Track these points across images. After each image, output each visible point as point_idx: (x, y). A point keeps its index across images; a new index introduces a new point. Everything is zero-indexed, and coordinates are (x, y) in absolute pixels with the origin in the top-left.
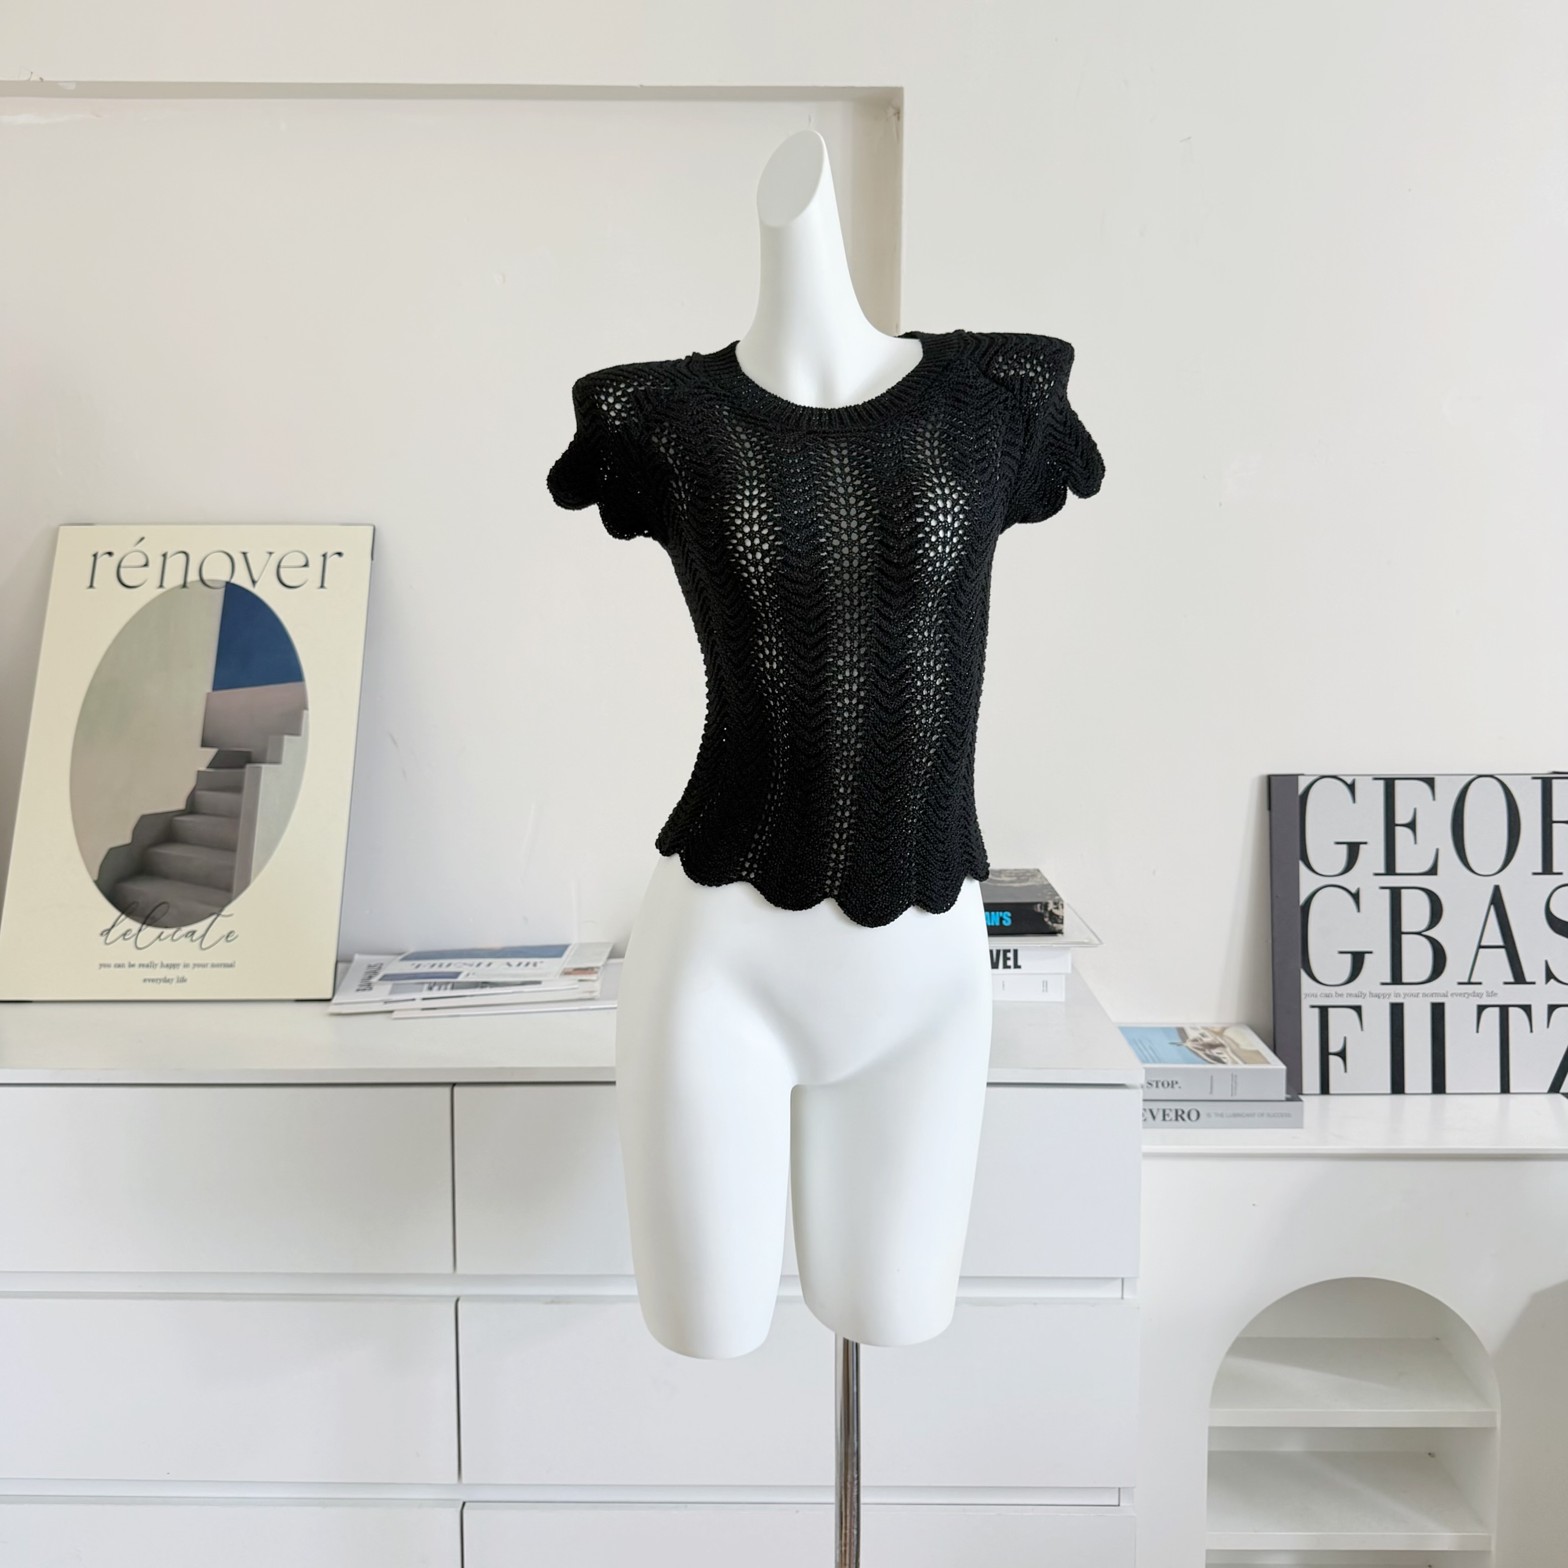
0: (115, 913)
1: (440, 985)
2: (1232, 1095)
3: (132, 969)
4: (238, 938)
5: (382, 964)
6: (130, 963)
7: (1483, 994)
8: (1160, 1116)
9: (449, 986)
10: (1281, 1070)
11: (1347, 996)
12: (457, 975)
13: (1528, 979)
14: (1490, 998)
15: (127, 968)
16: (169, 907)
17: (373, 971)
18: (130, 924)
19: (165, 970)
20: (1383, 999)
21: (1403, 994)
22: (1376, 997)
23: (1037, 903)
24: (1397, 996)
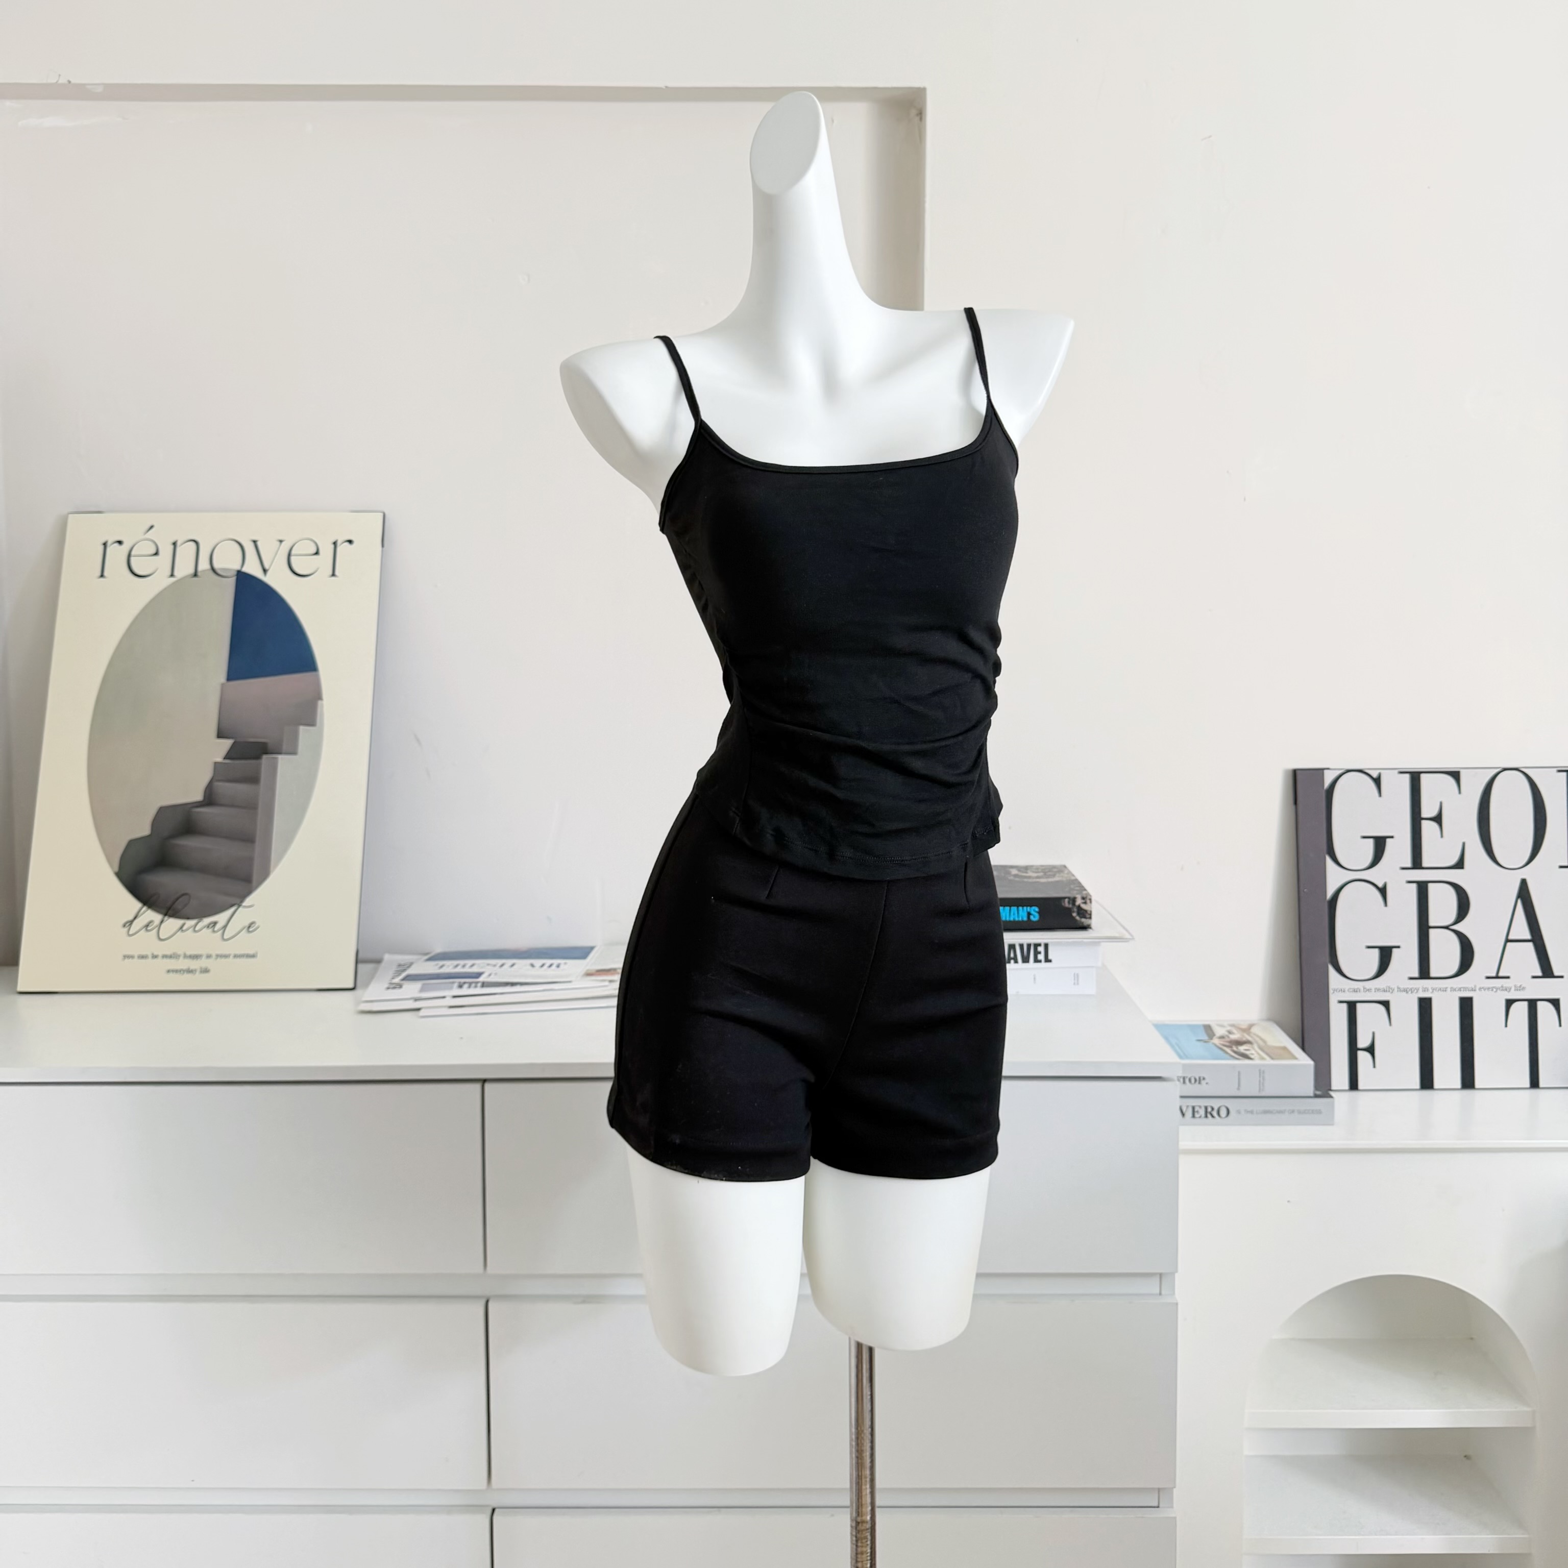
2: (1261, 1090)
3: (155, 960)
4: (259, 929)
6: (153, 954)
7: (1510, 989)
8: (1189, 1113)
10: (1309, 1066)
11: (1375, 991)
12: (480, 974)
13: (1556, 973)
14: (1518, 992)
15: (150, 959)
16: (189, 899)
18: (152, 916)
19: (189, 960)
20: (1411, 995)
21: (1432, 988)
22: (1404, 991)
23: (1065, 898)
24: (1425, 991)
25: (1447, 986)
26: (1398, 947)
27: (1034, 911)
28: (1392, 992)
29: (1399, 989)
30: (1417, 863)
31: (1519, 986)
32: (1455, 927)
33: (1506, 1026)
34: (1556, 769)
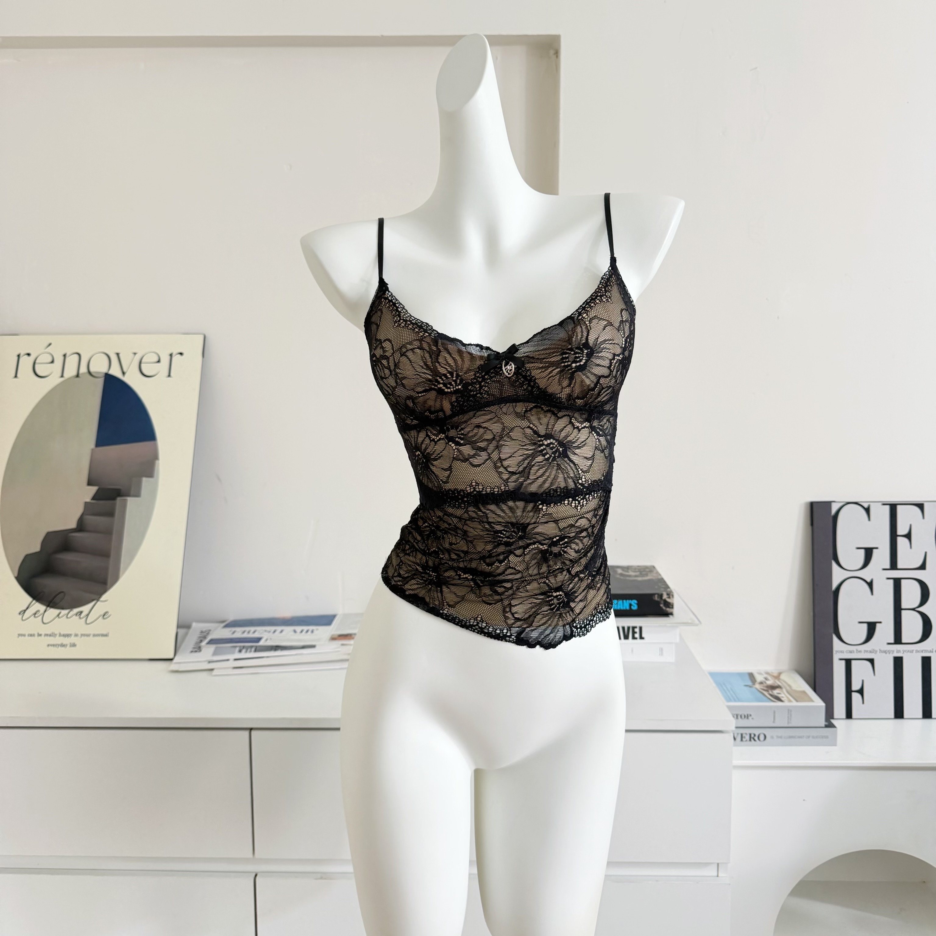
0: (30, 599)
1: (247, 648)
2: (788, 723)
3: (40, 637)
4: (110, 617)
5: (210, 630)
6: (38, 633)
8: (739, 738)
9: (253, 649)
10: (822, 706)
11: (864, 652)
12: (259, 640)
15: (36, 637)
16: (65, 595)
17: (203, 635)
18: (39, 607)
19: (62, 638)
20: (888, 654)
21: (902, 650)
22: (884, 652)
23: (653, 595)
24: (898, 652)
25: (913, 649)
26: (880, 622)
27: (635, 603)
28: (876, 653)
29: (881, 651)
30: (894, 566)
32: (920, 609)
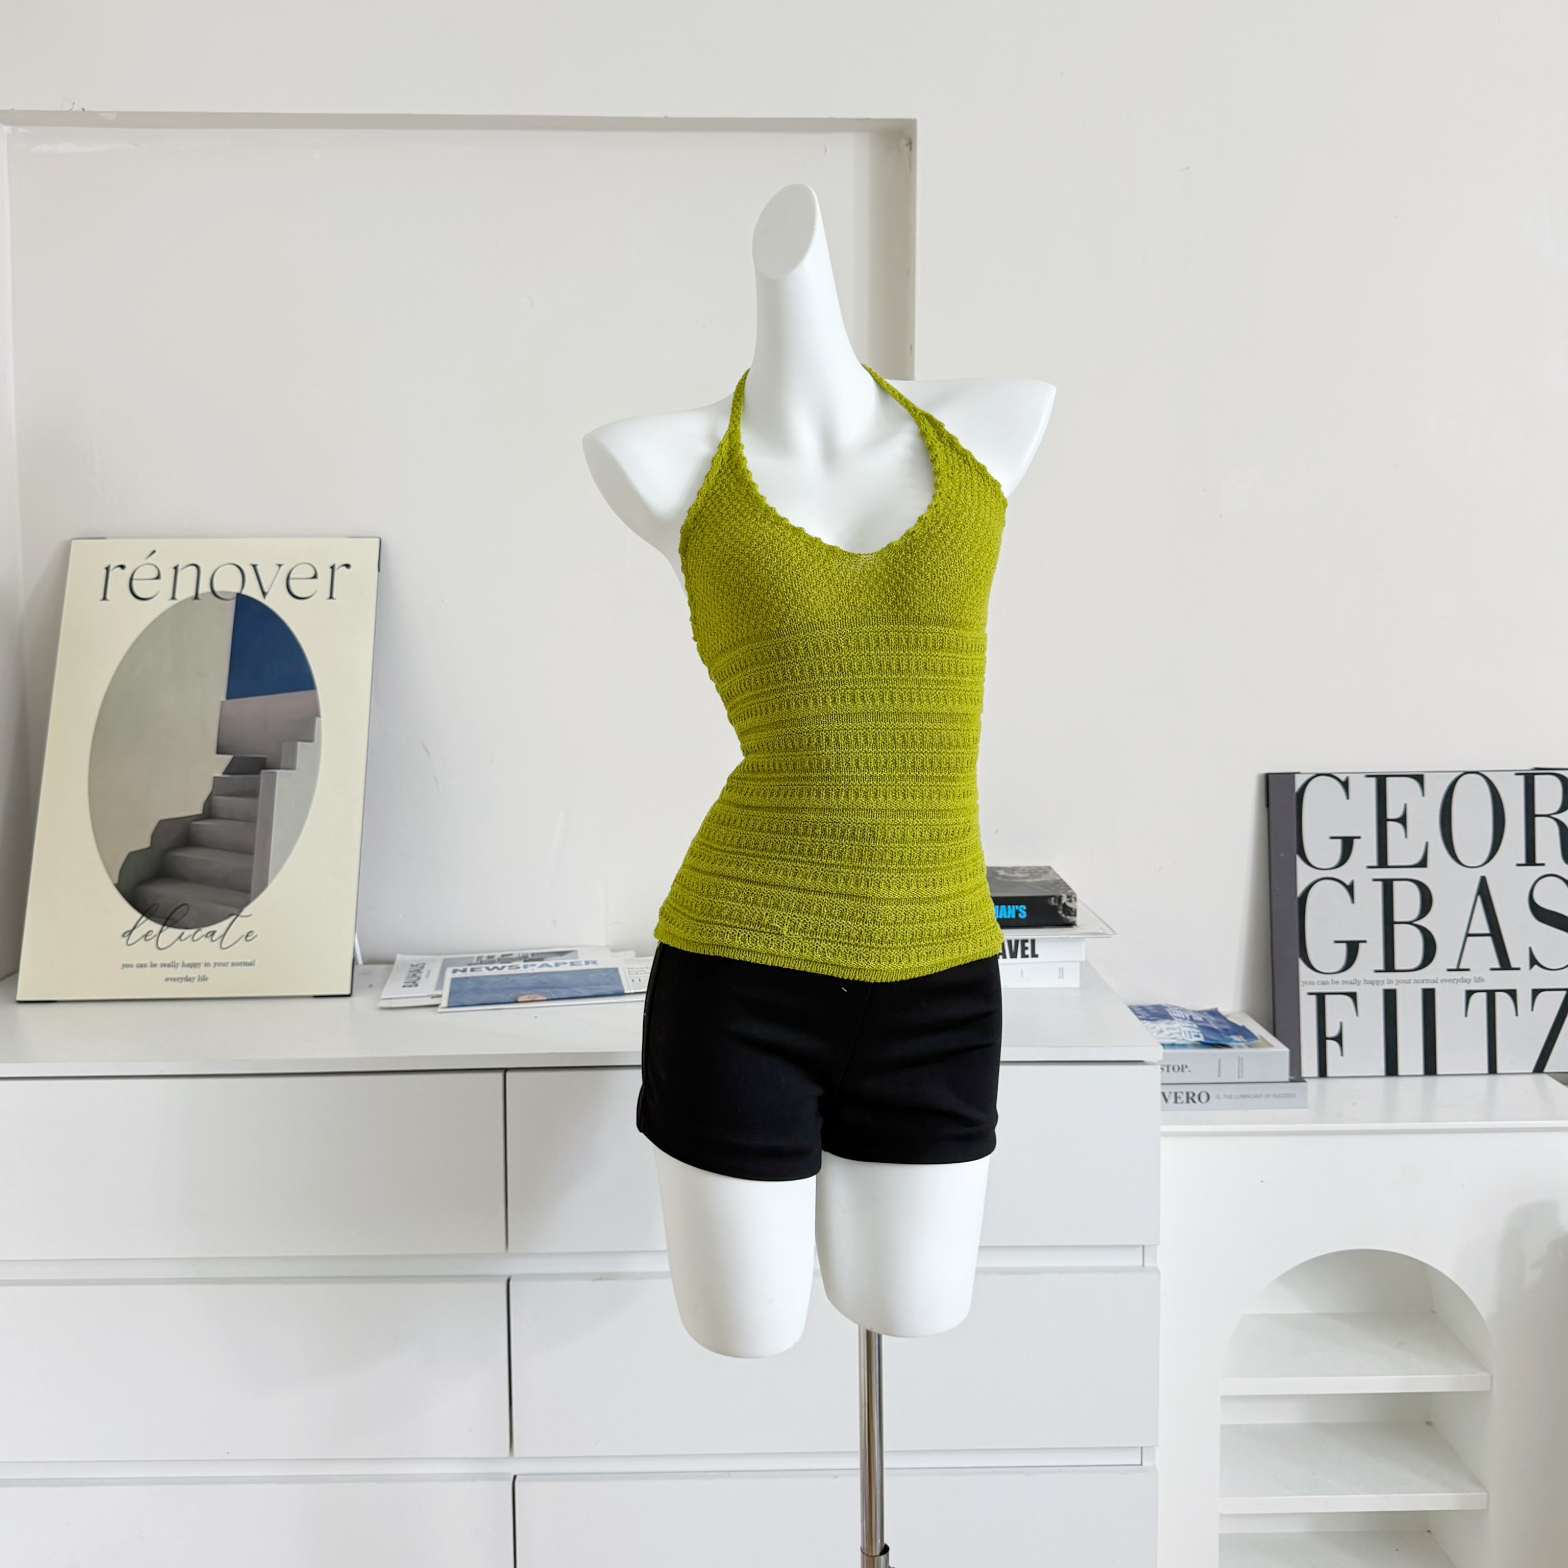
2: (1239, 1078)
3: (154, 969)
4: (257, 938)
6: (151, 963)
7: (1470, 980)
8: (1172, 1099)
10: (1285, 1052)
11: (1343, 984)
13: (1513, 965)
14: (1478, 984)
15: (149, 969)
16: (189, 908)
18: (150, 926)
19: (187, 969)
20: (1376, 986)
21: (1396, 980)
22: (1370, 983)
23: (1051, 897)
24: (1390, 983)
25: (1409, 978)
26: (1365, 942)
27: (1022, 909)
28: (1359, 984)
29: (1366, 982)
30: (1383, 862)
31: (1478, 976)
32: (1418, 923)
33: (1466, 1015)
34: (1513, 773)
